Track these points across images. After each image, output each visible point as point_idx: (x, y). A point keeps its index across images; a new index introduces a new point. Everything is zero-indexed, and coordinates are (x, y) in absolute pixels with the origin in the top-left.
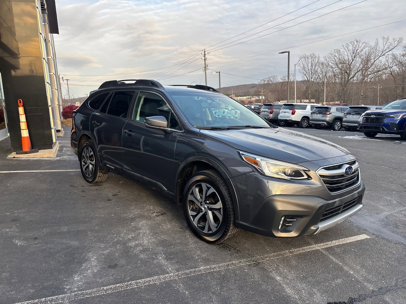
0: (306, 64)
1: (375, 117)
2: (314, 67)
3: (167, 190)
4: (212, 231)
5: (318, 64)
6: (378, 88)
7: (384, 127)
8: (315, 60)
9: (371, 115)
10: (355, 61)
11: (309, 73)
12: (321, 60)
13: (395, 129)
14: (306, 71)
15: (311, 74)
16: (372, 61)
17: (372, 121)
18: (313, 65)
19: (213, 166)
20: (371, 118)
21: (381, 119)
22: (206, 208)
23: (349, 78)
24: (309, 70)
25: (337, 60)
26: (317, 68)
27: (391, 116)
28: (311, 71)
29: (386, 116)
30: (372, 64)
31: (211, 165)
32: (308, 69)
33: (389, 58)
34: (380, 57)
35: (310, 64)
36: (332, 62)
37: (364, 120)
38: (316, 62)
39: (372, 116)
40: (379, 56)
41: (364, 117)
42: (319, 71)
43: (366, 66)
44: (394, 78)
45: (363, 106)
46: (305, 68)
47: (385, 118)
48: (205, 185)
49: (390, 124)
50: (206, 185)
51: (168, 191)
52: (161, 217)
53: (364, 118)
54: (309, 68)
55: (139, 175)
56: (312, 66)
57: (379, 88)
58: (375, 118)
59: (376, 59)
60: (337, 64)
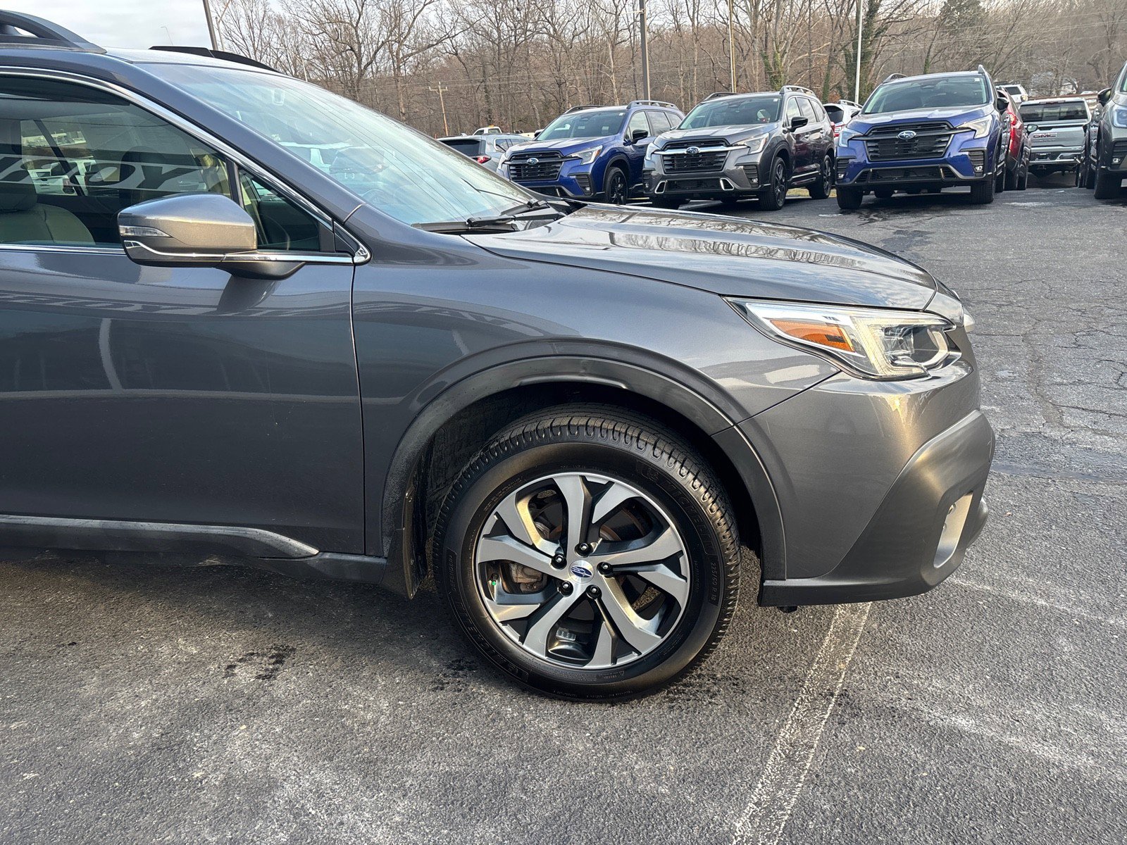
0: (232, 22)
1: (538, 161)
2: (257, 31)
3: (315, 551)
4: (639, 653)
5: (266, 21)
6: (439, 92)
7: (563, 188)
8: (254, 10)
9: (527, 156)
10: (364, 14)
11: (248, 51)
12: (273, 9)
13: (588, 189)
14: (236, 44)
15: (255, 53)
16: (409, 17)
17: (533, 174)
18: (255, 25)
19: (637, 390)
20: (529, 165)
21: (553, 166)
22: (587, 571)
23: (363, 66)
24: (243, 40)
25: (318, 10)
26: (266, 33)
27: (573, 155)
28: (254, 44)
29: (562, 158)
30: (411, 27)
31: (624, 387)
32: (240, 35)
33: (443, 10)
34: (425, 5)
35: (243, 23)
36: (307, 15)
37: (512, 172)
38: (261, 14)
39: (530, 160)
40: (422, 5)
41: (510, 165)
42: (274, 41)
43: (396, 30)
44: (464, 64)
45: (464, 136)
46: (233, 33)
47: (561, 162)
48: (580, 481)
49: (575, 177)
50: (583, 478)
51: (327, 556)
52: (286, 672)
53: (511, 168)
54: (245, 32)
55: (96, 523)
56: (251, 28)
57: (441, 91)
58: (538, 164)
59: (416, 12)
60: (321, 23)
